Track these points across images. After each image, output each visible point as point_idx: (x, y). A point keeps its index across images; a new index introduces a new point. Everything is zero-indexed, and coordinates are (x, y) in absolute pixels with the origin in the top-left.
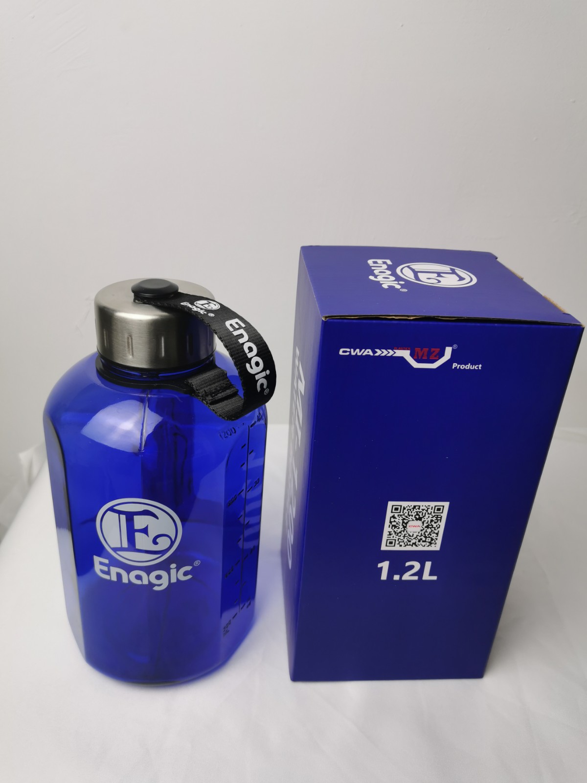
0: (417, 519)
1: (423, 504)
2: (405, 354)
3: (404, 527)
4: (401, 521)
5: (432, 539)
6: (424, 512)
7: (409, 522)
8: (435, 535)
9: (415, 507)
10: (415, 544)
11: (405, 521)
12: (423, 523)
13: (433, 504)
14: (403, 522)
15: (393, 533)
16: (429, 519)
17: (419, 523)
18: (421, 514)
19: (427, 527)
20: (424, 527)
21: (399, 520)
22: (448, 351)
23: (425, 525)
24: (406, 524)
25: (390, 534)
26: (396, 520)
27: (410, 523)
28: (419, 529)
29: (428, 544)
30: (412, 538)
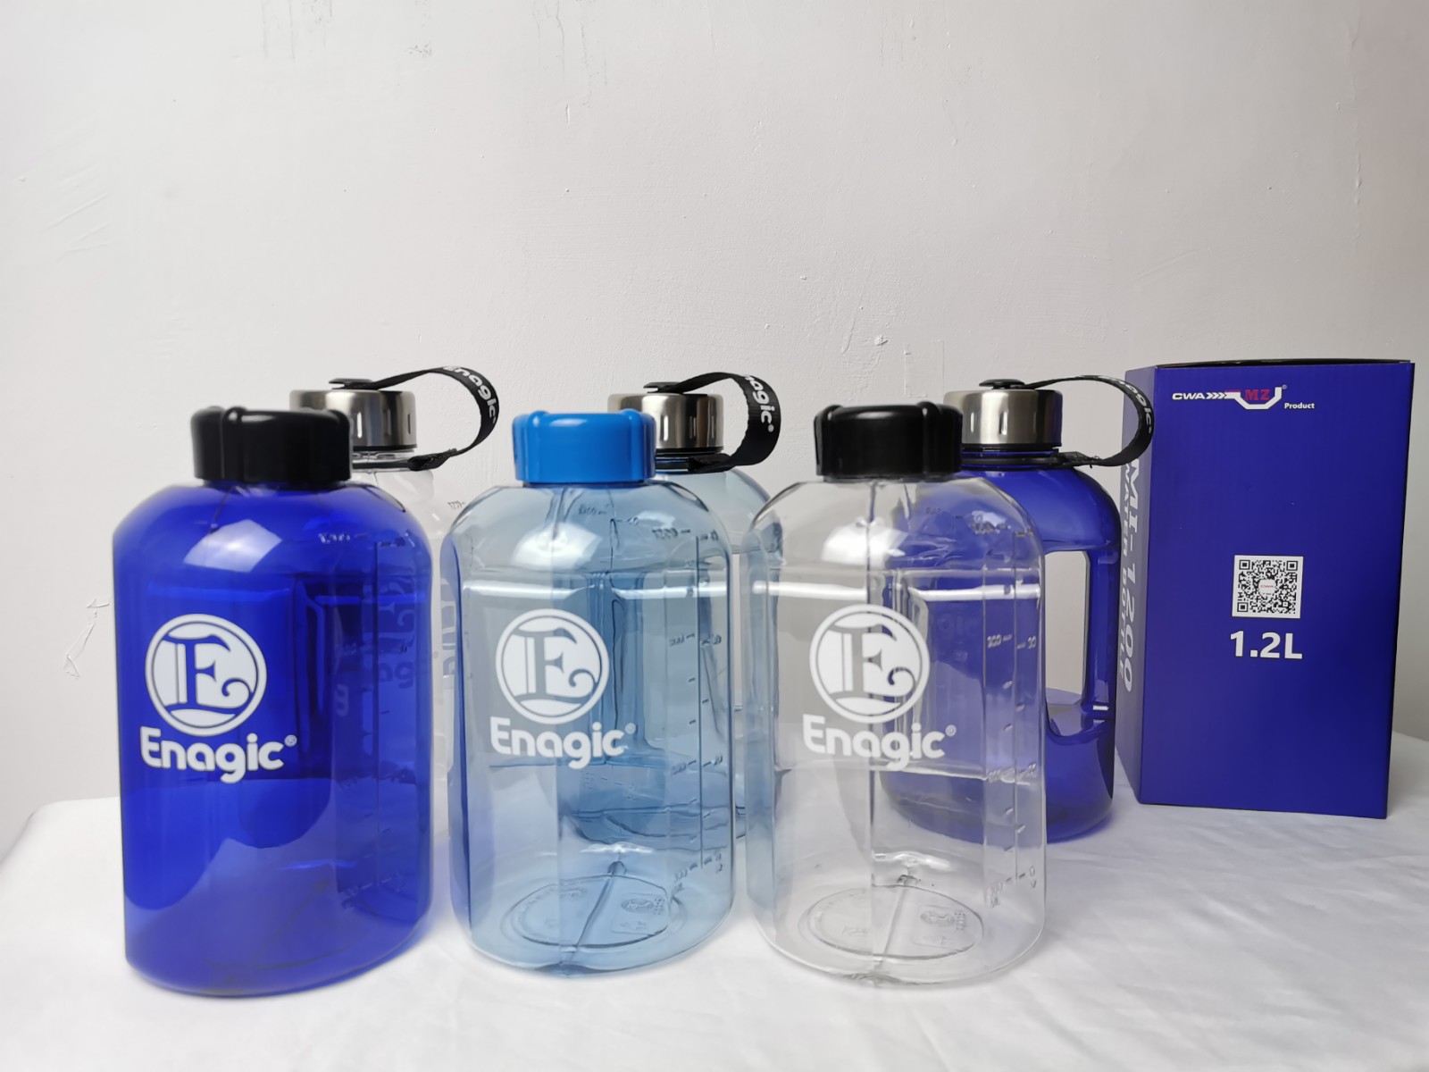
0: (1269, 578)
1: (1274, 559)
2: (1236, 396)
3: (1256, 587)
4: (1251, 580)
5: (1290, 604)
6: (1276, 568)
7: (1261, 581)
8: (1292, 598)
9: (1264, 562)
10: (1270, 609)
11: (1257, 580)
12: (1276, 582)
13: (1285, 559)
14: (1254, 581)
15: (1243, 594)
16: (1283, 578)
17: (1272, 582)
18: (1272, 571)
19: (1282, 587)
20: (1278, 587)
21: (1249, 578)
22: (1278, 391)
23: (1279, 585)
24: (1258, 583)
25: (1241, 596)
26: (1246, 578)
27: (1261, 583)
28: (1272, 591)
29: (1286, 610)
30: (1266, 601)
